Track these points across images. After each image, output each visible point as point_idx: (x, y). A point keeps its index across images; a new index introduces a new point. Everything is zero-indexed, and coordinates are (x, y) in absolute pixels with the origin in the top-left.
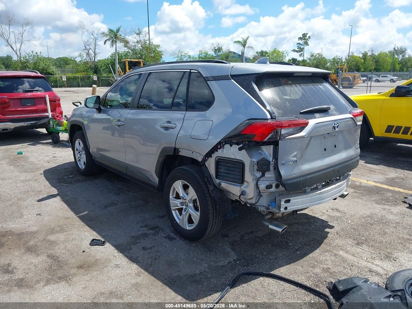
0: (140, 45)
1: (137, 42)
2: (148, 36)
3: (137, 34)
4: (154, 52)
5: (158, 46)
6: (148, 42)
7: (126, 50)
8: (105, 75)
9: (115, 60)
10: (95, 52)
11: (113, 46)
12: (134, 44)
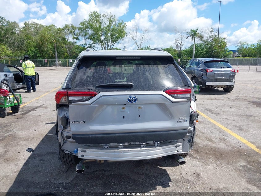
0: (211, 39)
1: (210, 37)
2: (217, 33)
3: (210, 32)
4: (221, 42)
5: (224, 39)
6: (217, 36)
7: (201, 42)
8: (185, 58)
9: (193, 49)
10: (181, 44)
11: (193, 40)
12: (207, 38)
